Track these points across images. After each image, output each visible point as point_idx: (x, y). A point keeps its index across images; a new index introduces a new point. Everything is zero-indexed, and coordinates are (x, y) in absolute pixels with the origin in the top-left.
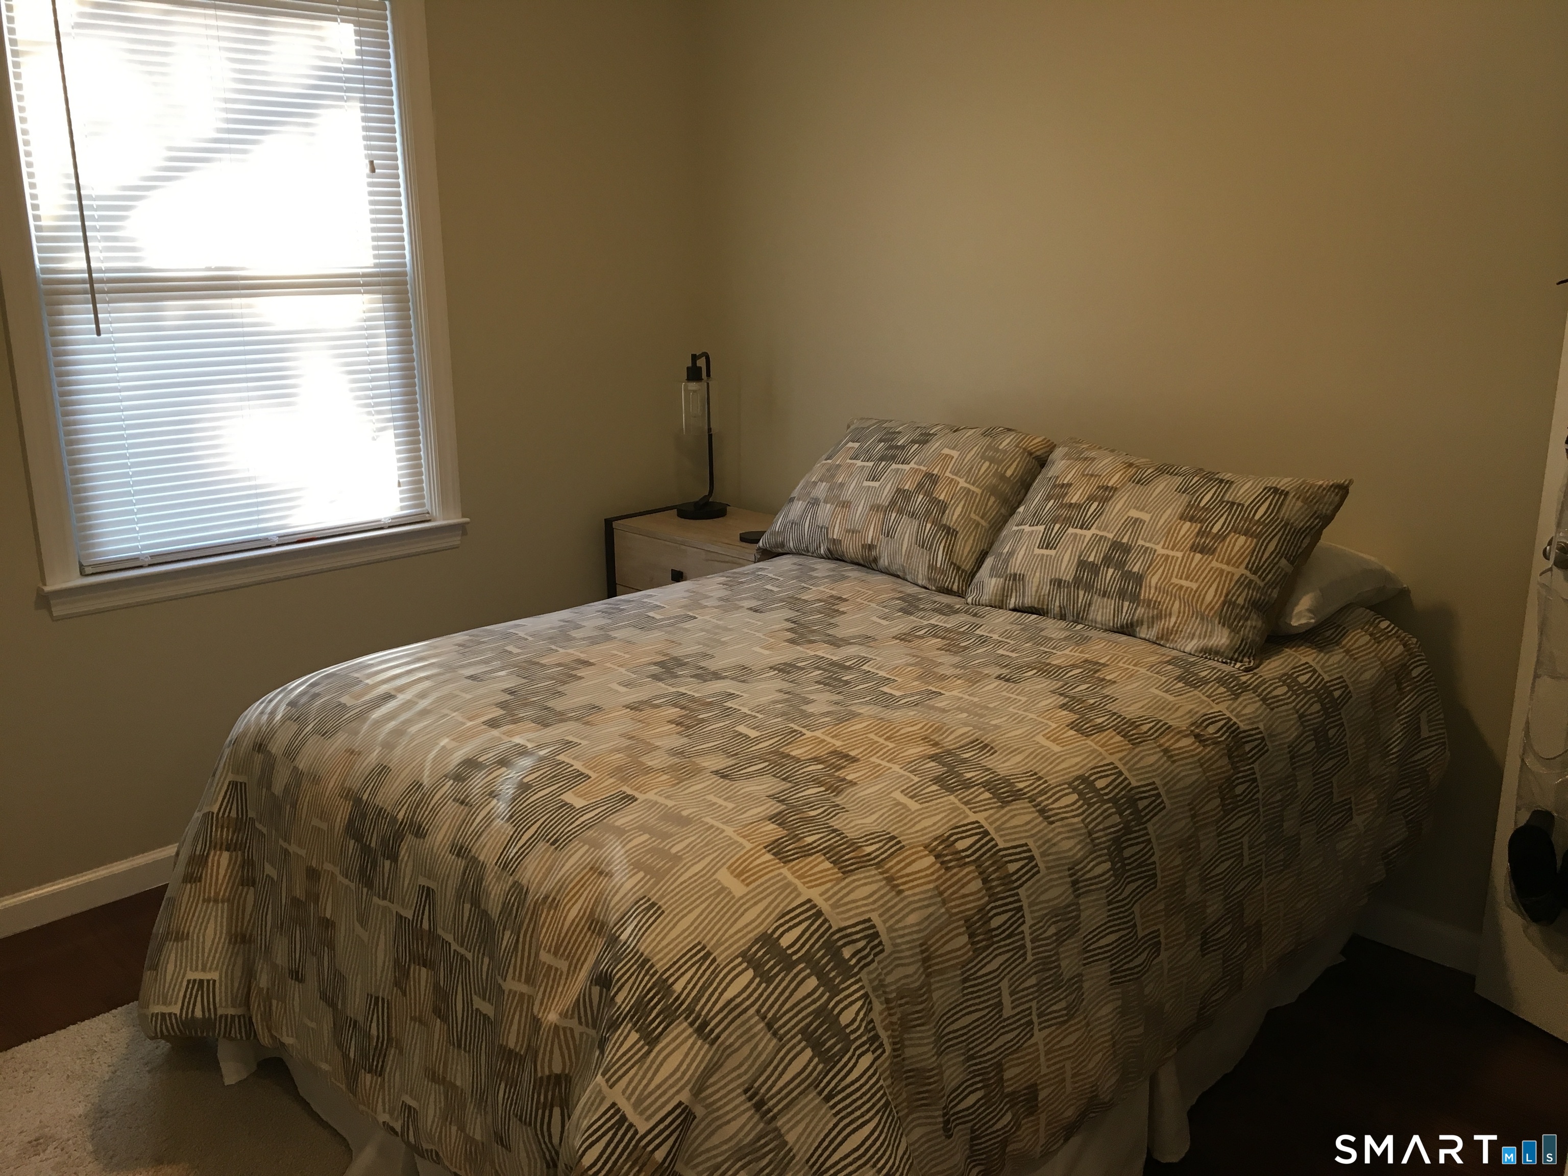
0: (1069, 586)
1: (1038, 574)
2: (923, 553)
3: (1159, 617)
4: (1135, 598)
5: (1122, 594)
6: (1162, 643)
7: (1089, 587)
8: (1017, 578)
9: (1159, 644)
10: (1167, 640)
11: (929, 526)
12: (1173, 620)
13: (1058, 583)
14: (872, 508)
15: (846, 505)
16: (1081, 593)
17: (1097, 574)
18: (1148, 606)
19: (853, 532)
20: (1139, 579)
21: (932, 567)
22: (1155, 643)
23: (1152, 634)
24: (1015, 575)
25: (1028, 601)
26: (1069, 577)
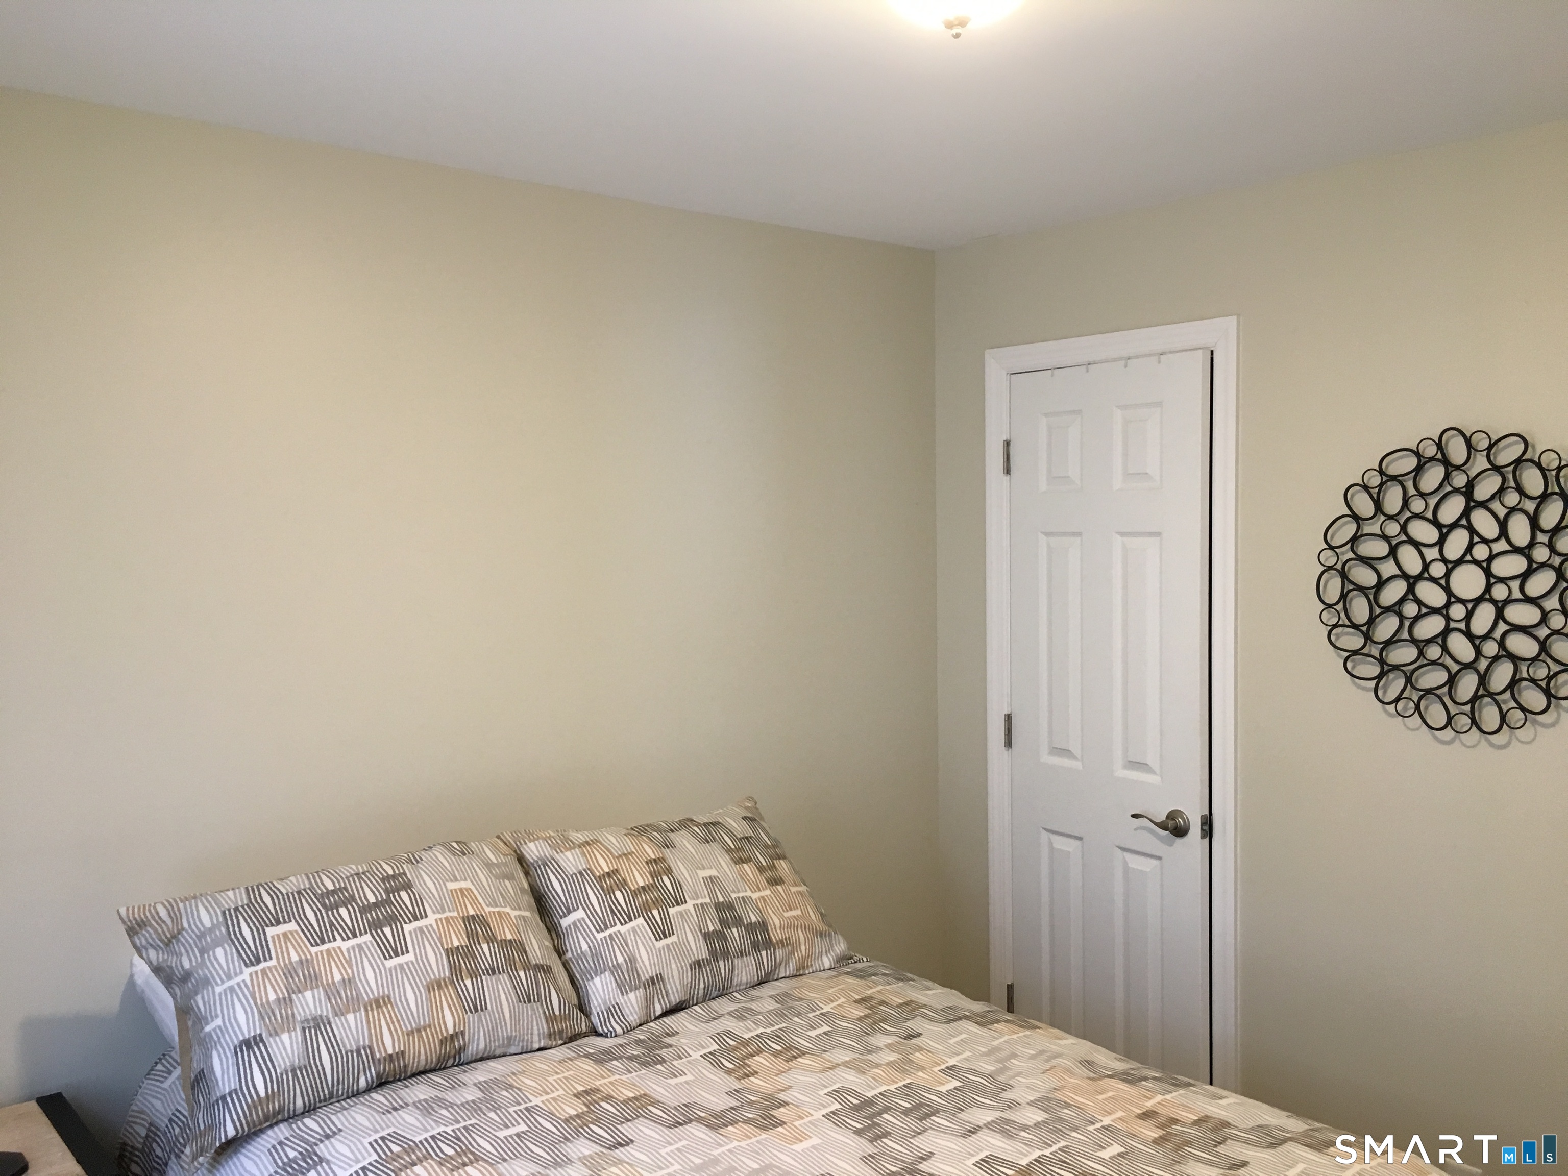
0: (709, 962)
1: (674, 966)
2: (533, 1009)
3: (792, 952)
4: (768, 944)
5: (756, 946)
6: (801, 972)
7: (726, 955)
8: (656, 981)
9: (800, 975)
10: (804, 968)
11: (522, 974)
12: (803, 948)
13: (698, 965)
14: (430, 988)
15: (381, 1002)
16: (721, 963)
17: (726, 939)
18: (783, 945)
19: (419, 1031)
20: (763, 926)
21: (551, 1018)
22: (796, 976)
23: (791, 968)
24: (652, 978)
25: (675, 999)
26: (704, 954)
